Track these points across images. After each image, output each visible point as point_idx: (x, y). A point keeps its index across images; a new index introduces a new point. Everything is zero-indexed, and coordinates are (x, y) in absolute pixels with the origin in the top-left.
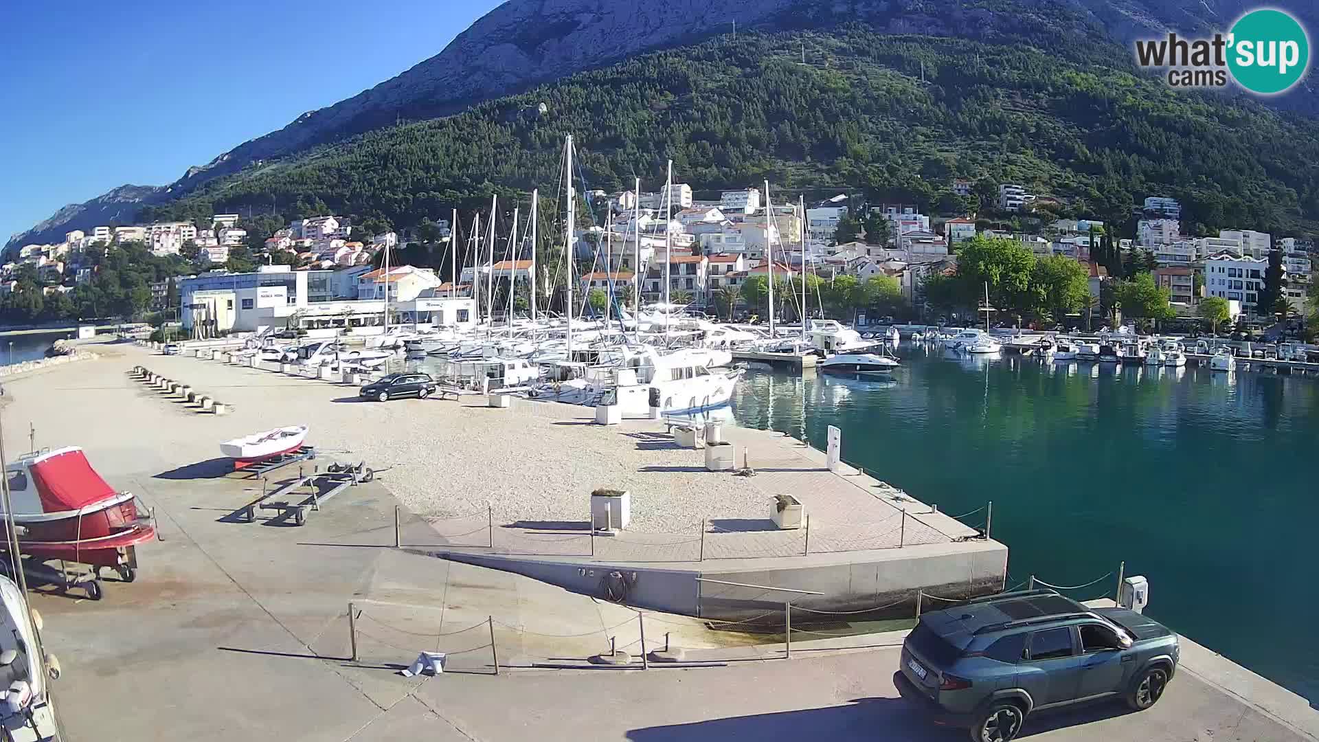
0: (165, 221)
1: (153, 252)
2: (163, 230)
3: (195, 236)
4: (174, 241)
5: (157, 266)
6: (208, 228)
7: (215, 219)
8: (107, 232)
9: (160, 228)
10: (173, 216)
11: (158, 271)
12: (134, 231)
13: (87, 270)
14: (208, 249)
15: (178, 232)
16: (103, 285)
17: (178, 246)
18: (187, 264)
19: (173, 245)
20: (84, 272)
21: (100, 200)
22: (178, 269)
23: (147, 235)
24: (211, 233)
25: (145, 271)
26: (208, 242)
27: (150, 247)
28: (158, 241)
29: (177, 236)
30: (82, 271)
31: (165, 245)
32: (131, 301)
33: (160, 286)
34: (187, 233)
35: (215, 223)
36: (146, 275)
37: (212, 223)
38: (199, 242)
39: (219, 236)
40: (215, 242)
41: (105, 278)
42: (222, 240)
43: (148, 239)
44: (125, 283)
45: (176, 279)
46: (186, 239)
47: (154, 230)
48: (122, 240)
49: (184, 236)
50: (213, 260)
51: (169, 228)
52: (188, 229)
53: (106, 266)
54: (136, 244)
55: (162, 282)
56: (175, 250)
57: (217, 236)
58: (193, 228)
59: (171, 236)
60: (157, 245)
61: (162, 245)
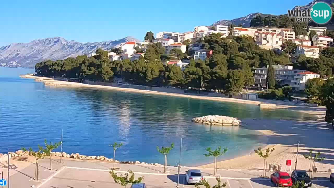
0: (273, 26)
1: (260, 46)
2: (270, 32)
3: (294, 38)
4: (277, 40)
5: (260, 56)
6: (305, 34)
7: (310, 29)
8: (227, 29)
9: (268, 30)
10: (278, 24)
11: (261, 60)
12: (246, 30)
13: (203, 52)
14: (304, 48)
15: (280, 34)
16: (212, 64)
17: (280, 43)
18: (286, 56)
19: (277, 42)
20: (201, 53)
21: (241, 19)
22: (279, 59)
23: (257, 34)
24: (306, 37)
25: (250, 58)
26: (305, 43)
27: (259, 42)
28: (265, 39)
29: (280, 37)
30: (199, 53)
31: (270, 42)
32: (231, 80)
33: (262, 70)
34: (288, 36)
35: (310, 32)
36: (251, 61)
37: (308, 31)
38: (297, 43)
39: (313, 40)
40: (309, 44)
41: (215, 60)
42: (315, 43)
43: (257, 36)
44: (231, 65)
45: (275, 67)
46: (288, 39)
47: (263, 31)
48: (236, 35)
49: (286, 37)
50: (307, 56)
51: (275, 31)
52: (289, 33)
53: (219, 51)
54: (246, 38)
55: (264, 68)
56: (278, 46)
57: (311, 39)
58: (293, 33)
59: (275, 36)
60: (264, 42)
61: (268, 42)
